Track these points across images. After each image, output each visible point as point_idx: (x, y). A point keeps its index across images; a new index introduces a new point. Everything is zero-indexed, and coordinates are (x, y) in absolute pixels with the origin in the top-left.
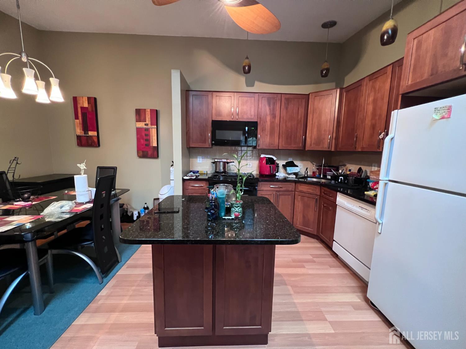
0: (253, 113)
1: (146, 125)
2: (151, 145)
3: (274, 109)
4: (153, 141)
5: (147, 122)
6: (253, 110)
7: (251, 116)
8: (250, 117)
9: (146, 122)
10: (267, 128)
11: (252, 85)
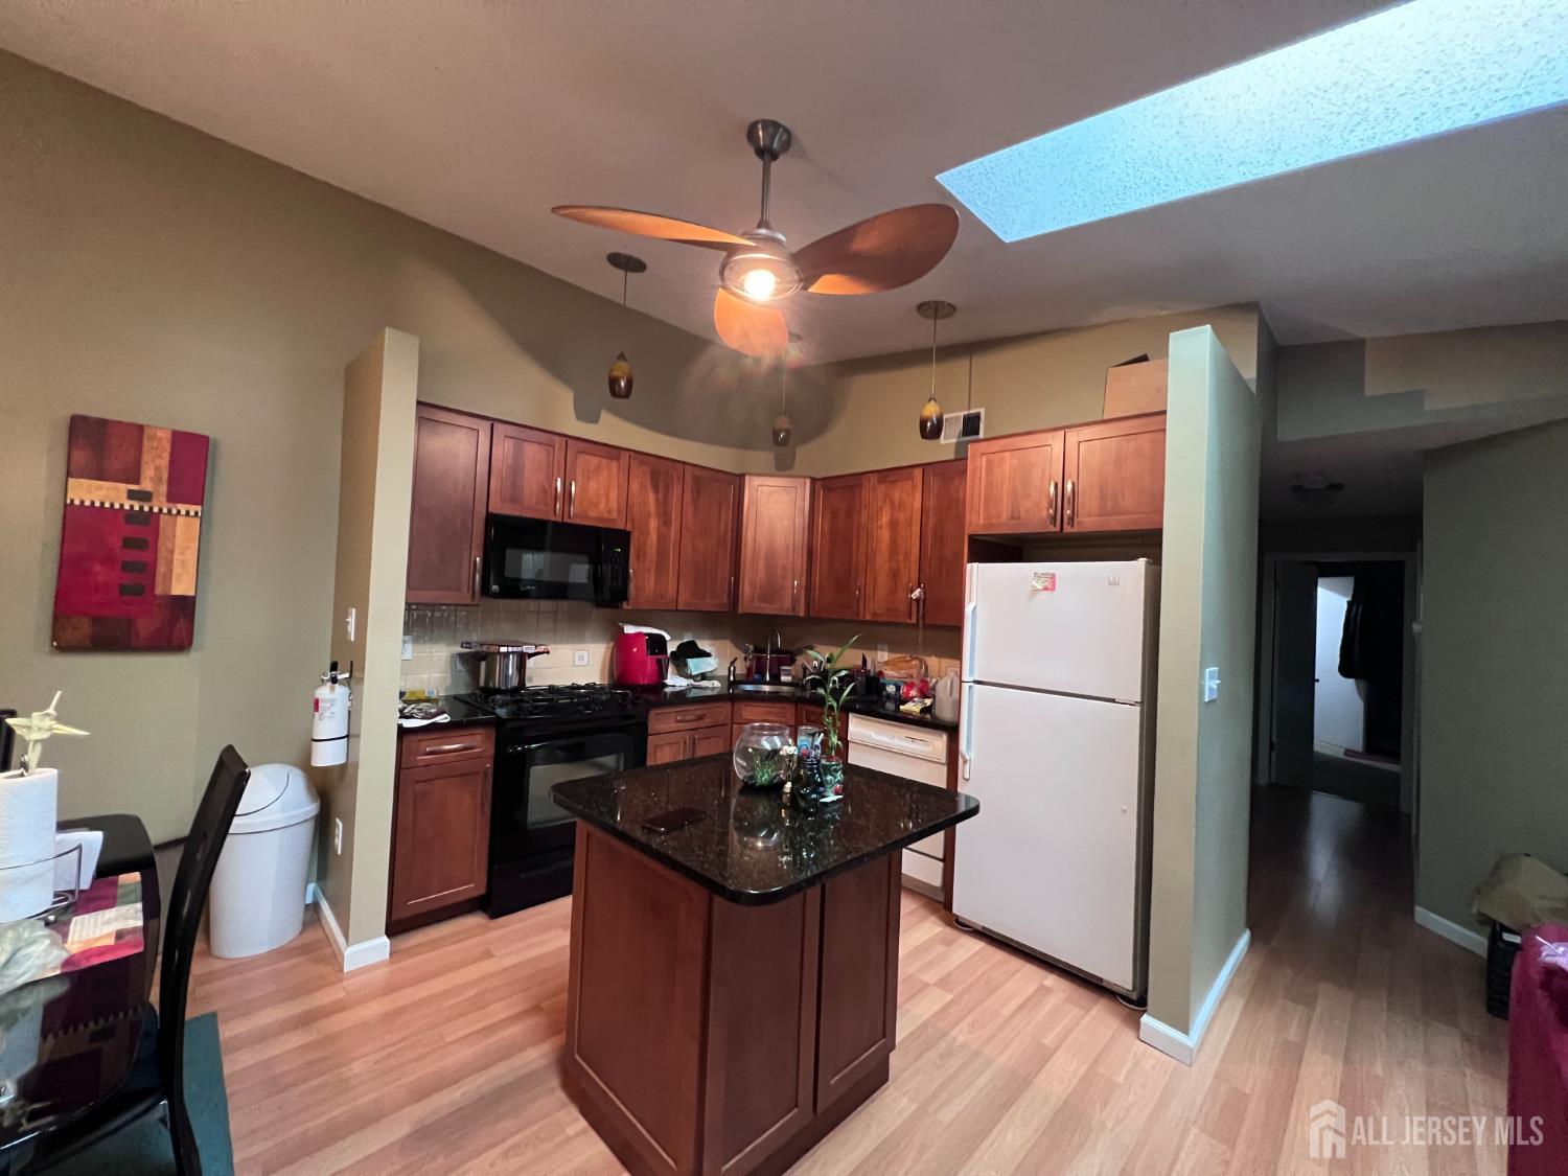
0: (614, 506)
1: (145, 496)
2: (159, 591)
3: (666, 500)
4: (177, 570)
5: (146, 485)
6: (613, 496)
7: (609, 512)
8: (606, 515)
9: (137, 482)
10: (648, 550)
11: (594, 419)
